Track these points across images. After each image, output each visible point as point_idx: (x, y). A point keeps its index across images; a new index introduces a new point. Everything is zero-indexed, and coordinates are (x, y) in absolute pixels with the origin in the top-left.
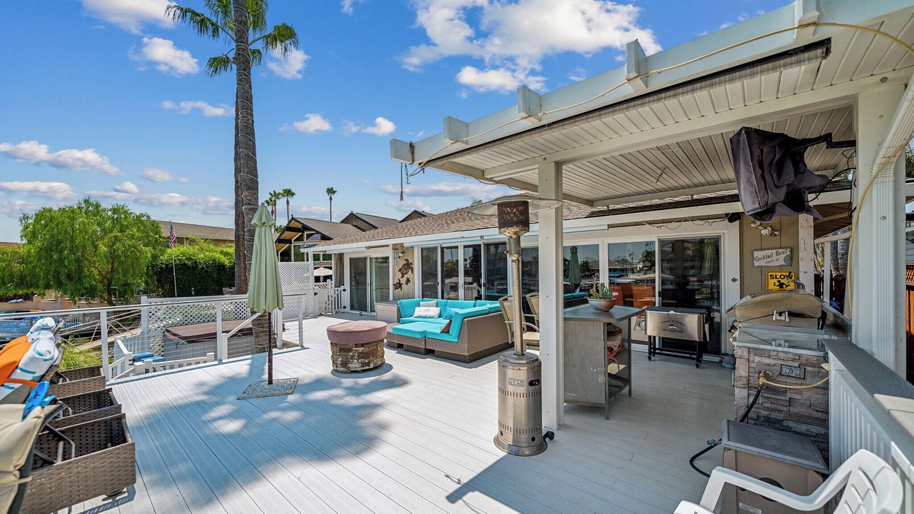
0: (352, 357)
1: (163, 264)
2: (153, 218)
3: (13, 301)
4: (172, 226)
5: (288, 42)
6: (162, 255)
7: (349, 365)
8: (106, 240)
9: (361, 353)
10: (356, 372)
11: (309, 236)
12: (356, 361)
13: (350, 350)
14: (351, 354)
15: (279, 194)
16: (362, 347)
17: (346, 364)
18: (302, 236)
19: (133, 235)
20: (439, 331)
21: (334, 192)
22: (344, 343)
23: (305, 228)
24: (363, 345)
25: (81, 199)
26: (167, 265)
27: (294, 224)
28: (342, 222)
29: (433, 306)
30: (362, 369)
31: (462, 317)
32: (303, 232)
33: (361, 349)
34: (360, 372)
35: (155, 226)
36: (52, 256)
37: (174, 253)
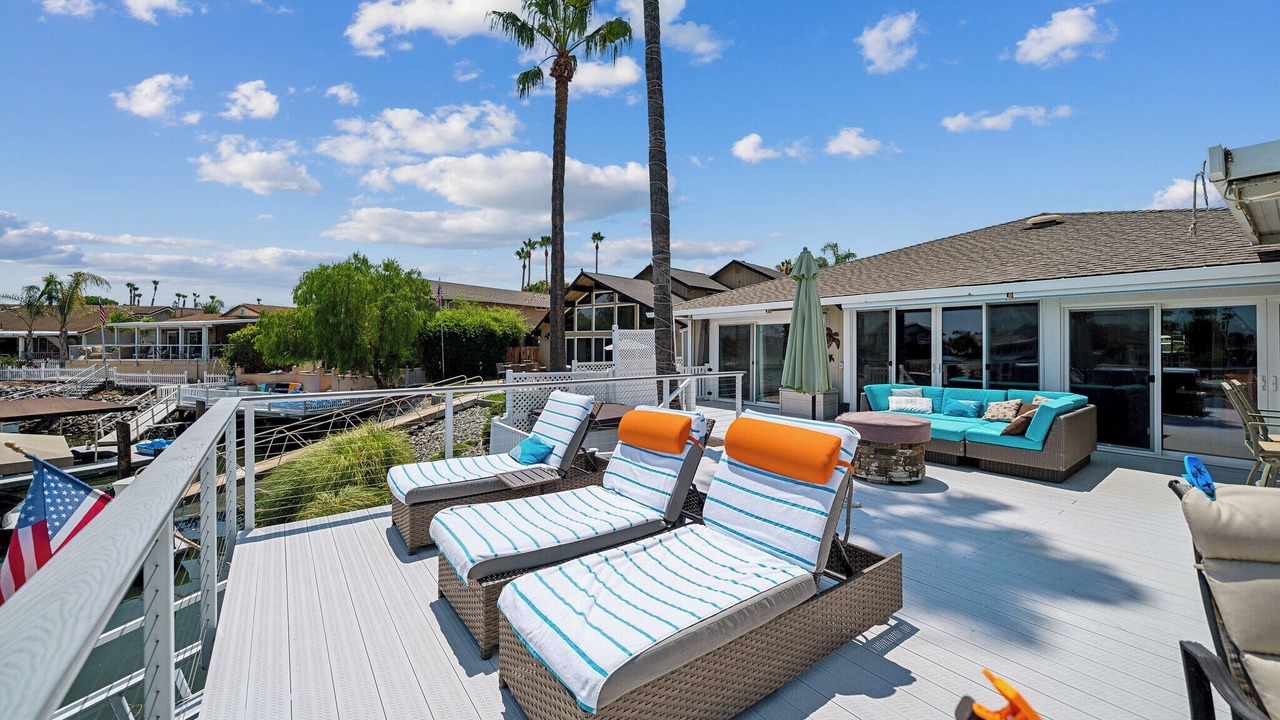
0: (897, 462)
1: (431, 332)
2: (424, 277)
3: (274, 372)
4: (440, 285)
5: (617, 41)
6: (431, 321)
7: (893, 474)
8: (379, 303)
9: (909, 457)
10: (900, 484)
11: (597, 296)
12: (901, 468)
13: (893, 452)
14: (894, 457)
15: (535, 243)
16: (910, 449)
17: (887, 471)
18: (589, 297)
19: (405, 296)
20: (999, 433)
21: (601, 238)
22: (885, 442)
23: (599, 286)
24: (910, 447)
25: (351, 254)
26: (435, 334)
27: (585, 282)
28: (637, 277)
29: (917, 396)
30: (909, 480)
31: (1054, 413)
32: (591, 291)
33: (908, 452)
34: (906, 485)
35: (424, 286)
36: (328, 320)
37: (443, 317)
